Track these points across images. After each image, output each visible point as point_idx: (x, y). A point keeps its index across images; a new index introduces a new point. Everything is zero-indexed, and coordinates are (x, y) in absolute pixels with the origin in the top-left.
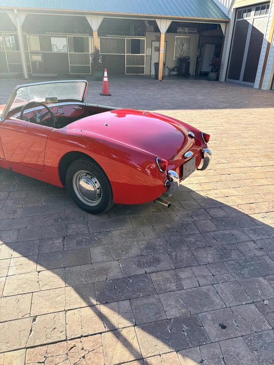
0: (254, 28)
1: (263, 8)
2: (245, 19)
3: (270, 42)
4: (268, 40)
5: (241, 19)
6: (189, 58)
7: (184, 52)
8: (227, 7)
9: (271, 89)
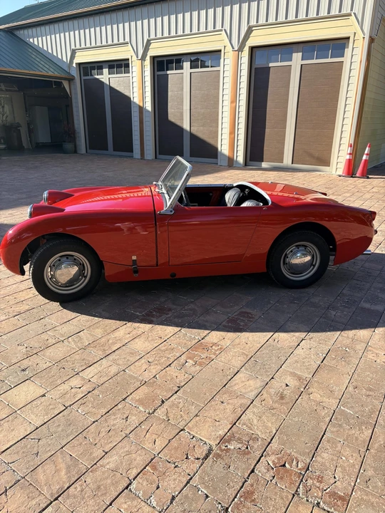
0: (112, 89)
1: (119, 66)
2: (97, 77)
3: (141, 105)
4: (138, 103)
5: (89, 77)
6: (19, 125)
7: (7, 117)
8: (65, 59)
9: (156, 158)
